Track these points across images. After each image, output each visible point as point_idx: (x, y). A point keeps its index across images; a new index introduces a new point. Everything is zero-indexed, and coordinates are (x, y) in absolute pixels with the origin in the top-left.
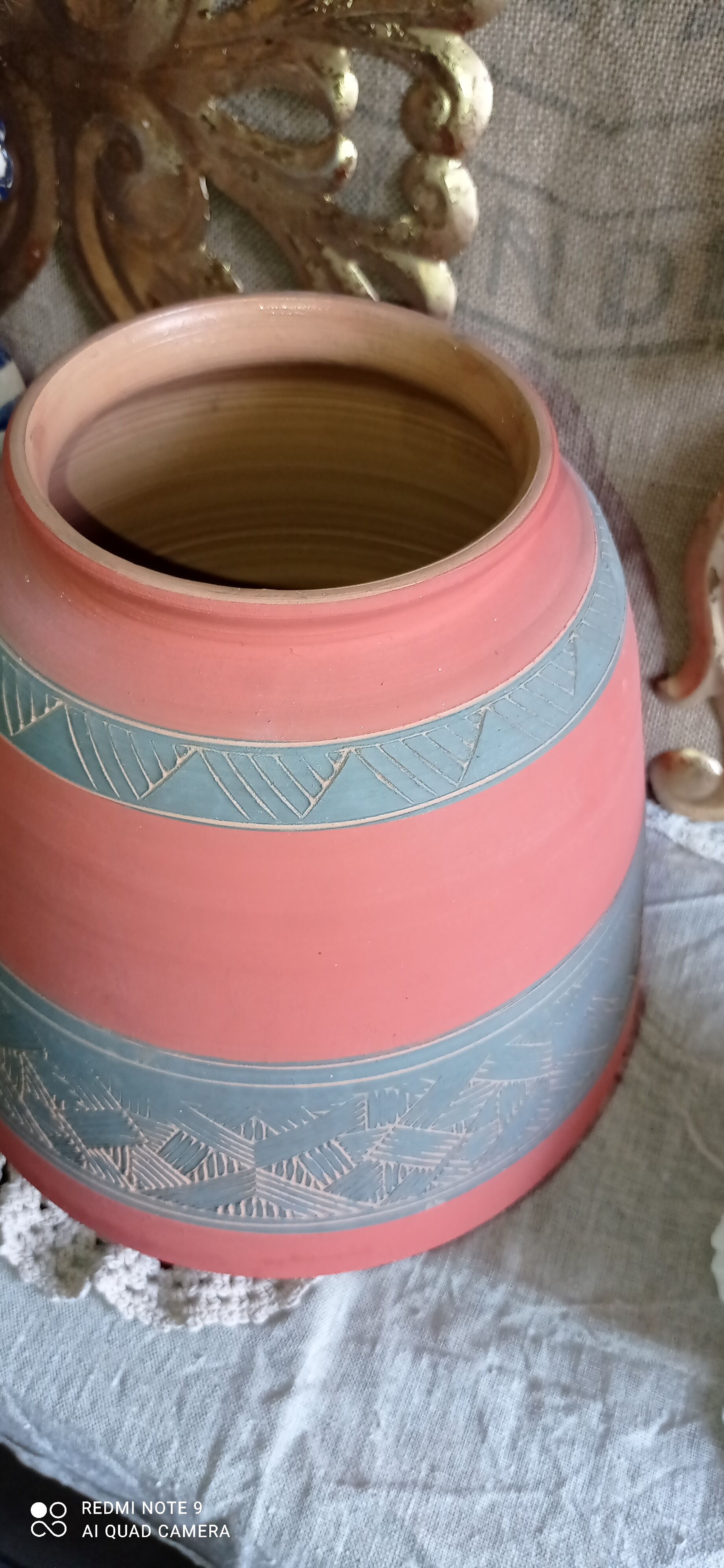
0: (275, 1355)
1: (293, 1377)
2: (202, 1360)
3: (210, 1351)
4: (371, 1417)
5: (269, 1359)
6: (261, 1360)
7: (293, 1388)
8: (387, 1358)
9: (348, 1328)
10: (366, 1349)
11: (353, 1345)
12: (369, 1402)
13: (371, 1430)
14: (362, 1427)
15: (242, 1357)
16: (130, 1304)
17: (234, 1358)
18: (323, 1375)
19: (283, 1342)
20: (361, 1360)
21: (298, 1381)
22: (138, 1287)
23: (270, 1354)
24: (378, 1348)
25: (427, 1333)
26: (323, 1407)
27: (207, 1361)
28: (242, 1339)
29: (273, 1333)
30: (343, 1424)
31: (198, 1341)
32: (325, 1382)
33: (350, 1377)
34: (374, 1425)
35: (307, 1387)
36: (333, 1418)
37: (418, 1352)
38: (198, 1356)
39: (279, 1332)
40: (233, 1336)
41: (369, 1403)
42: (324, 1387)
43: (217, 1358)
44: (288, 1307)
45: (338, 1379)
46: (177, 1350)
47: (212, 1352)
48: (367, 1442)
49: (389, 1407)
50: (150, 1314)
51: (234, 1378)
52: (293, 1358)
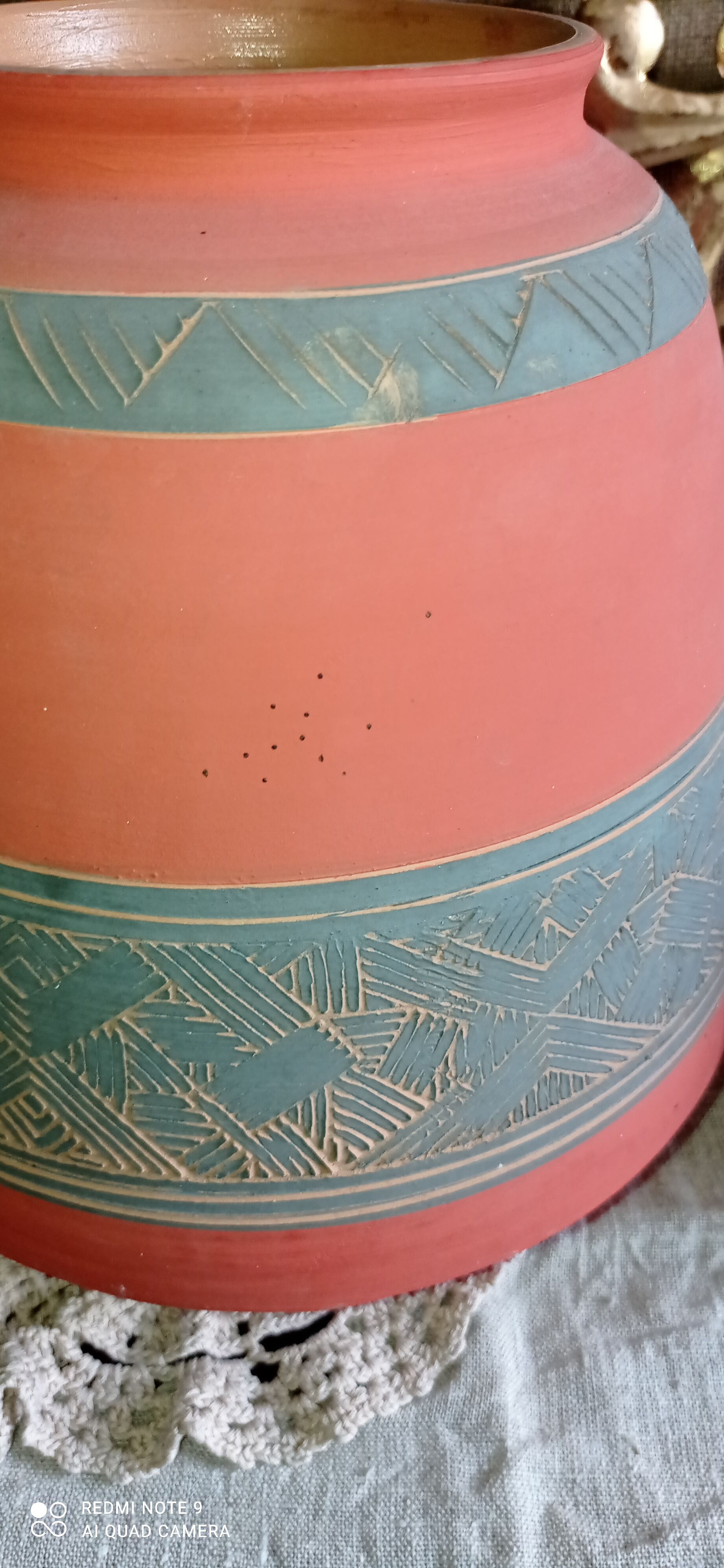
0: (464, 1427)
1: (502, 1441)
2: (370, 1475)
3: (376, 1457)
4: (621, 1446)
5: (460, 1434)
6: (449, 1438)
7: (509, 1455)
8: (604, 1368)
9: (536, 1358)
10: (571, 1370)
11: (554, 1373)
12: (609, 1430)
13: (631, 1464)
14: (617, 1464)
15: (422, 1446)
16: (244, 1447)
17: (412, 1452)
18: (535, 1424)
19: (468, 1401)
20: (573, 1386)
21: (509, 1443)
22: (244, 1420)
23: (456, 1426)
24: (586, 1359)
25: (633, 1319)
26: (557, 1463)
27: (377, 1473)
28: (410, 1424)
29: (450, 1398)
30: (592, 1471)
31: (353, 1453)
32: (542, 1431)
33: (570, 1412)
34: (631, 1454)
35: (525, 1445)
36: (577, 1471)
37: (635, 1343)
38: (363, 1472)
39: (456, 1393)
40: (397, 1425)
41: (609, 1432)
42: (544, 1437)
43: (389, 1464)
44: (454, 1358)
45: (555, 1421)
46: (331, 1476)
47: (379, 1459)
48: (634, 1480)
49: (635, 1424)
50: (276, 1448)
51: (424, 1477)
52: (489, 1417)
